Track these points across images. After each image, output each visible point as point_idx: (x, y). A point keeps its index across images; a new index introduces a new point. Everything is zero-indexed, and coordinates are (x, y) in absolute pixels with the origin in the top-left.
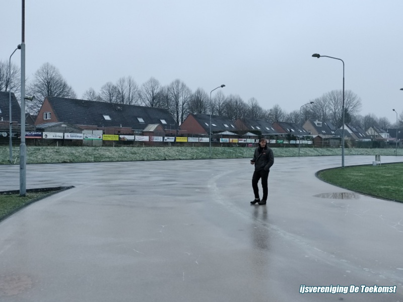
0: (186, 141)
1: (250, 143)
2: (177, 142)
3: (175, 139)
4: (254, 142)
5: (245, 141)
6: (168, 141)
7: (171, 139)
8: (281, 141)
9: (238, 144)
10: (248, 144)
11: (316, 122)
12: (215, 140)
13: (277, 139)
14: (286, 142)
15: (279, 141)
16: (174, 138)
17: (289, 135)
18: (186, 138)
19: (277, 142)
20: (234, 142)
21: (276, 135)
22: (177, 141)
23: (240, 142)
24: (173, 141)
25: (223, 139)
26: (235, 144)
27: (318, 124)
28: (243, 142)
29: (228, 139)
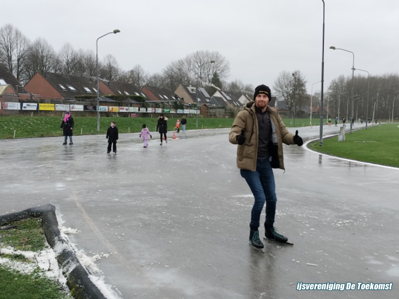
0: (53, 109)
1: (133, 113)
2: (41, 111)
3: (38, 105)
4: (137, 111)
5: (127, 110)
6: (28, 108)
7: (32, 107)
8: (168, 110)
9: (120, 113)
10: (130, 113)
11: (190, 88)
12: (91, 108)
13: (163, 108)
14: (173, 112)
15: (166, 110)
16: (36, 104)
17: (175, 103)
18: (53, 105)
19: (163, 111)
20: (114, 111)
21: (162, 103)
22: (41, 108)
23: (121, 111)
24: (35, 109)
25: (101, 107)
26: (115, 113)
27: (193, 90)
28: (124, 111)
29: (107, 107)
